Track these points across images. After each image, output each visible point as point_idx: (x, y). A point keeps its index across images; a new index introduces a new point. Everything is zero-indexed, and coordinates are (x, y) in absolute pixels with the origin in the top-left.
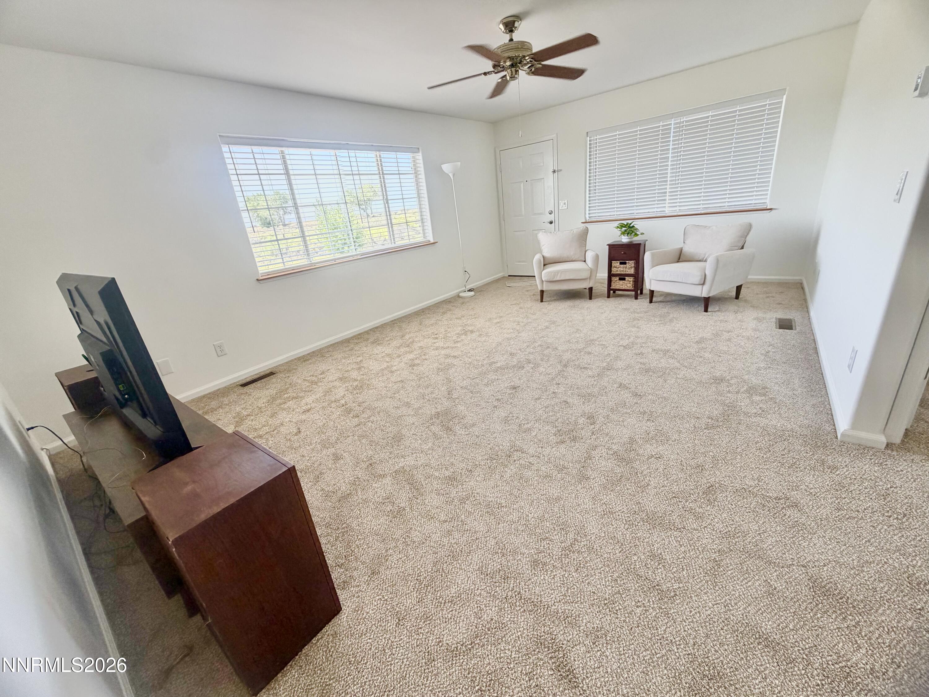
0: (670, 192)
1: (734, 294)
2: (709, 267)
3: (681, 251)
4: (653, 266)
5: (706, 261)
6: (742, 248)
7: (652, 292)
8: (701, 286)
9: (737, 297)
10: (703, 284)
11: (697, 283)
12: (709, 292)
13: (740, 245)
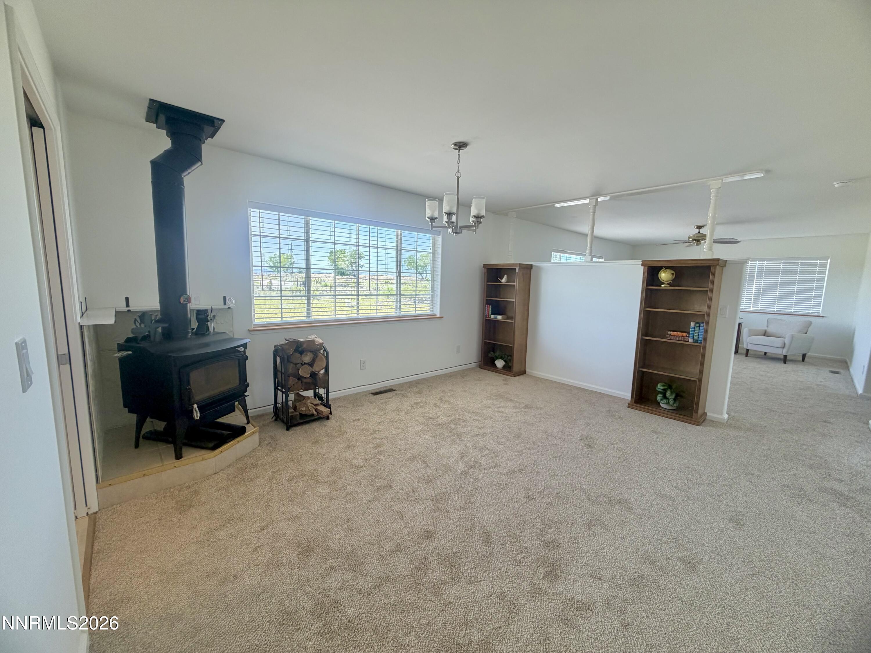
0: (754, 299)
1: (801, 359)
2: (787, 341)
3: (766, 331)
4: (749, 337)
5: (785, 338)
6: (806, 333)
7: (747, 351)
8: (781, 349)
9: (803, 360)
10: (783, 348)
11: (779, 347)
12: (787, 352)
13: (805, 331)
